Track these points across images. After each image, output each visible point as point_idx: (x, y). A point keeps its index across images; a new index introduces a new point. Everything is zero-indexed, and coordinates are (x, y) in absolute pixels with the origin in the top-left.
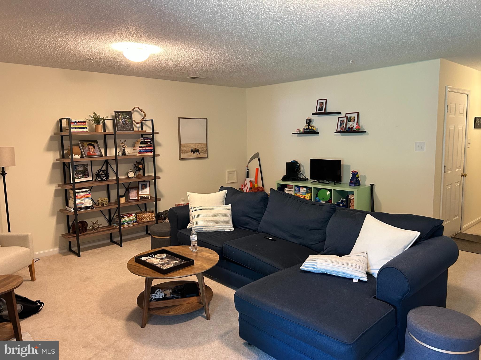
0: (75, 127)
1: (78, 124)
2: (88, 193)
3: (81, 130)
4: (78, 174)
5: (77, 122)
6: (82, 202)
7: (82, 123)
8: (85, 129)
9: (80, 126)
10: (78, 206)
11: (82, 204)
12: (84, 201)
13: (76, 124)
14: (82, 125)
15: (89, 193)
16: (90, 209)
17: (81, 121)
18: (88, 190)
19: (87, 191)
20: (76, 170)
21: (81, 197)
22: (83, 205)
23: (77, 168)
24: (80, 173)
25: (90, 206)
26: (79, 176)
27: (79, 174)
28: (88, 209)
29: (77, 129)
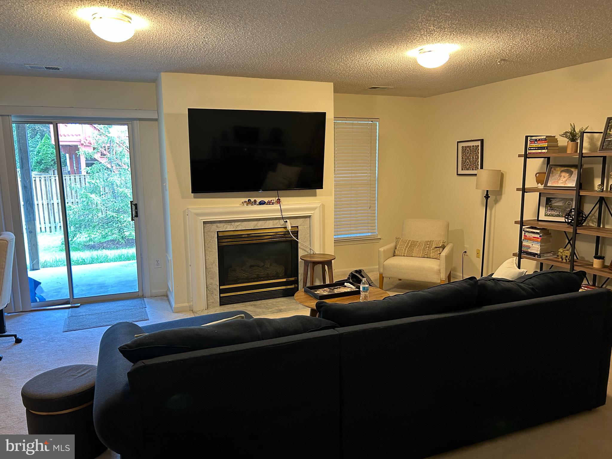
0: (534, 147)
1: (538, 143)
2: (538, 236)
3: (540, 151)
4: (552, 210)
5: (538, 141)
6: (529, 245)
7: (543, 142)
8: (545, 149)
9: (539, 146)
10: (524, 249)
11: (529, 247)
12: (532, 245)
13: (536, 143)
14: (542, 144)
15: (540, 236)
16: (536, 257)
17: (541, 139)
18: (538, 231)
19: (537, 233)
20: (550, 205)
21: (530, 239)
22: (529, 249)
23: (553, 202)
24: (556, 210)
25: (537, 254)
26: (553, 213)
27: (554, 210)
28: (534, 257)
29: (535, 149)
